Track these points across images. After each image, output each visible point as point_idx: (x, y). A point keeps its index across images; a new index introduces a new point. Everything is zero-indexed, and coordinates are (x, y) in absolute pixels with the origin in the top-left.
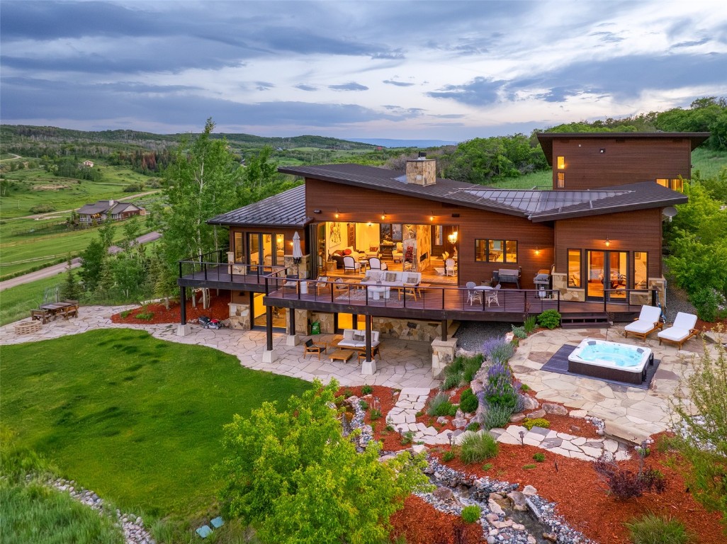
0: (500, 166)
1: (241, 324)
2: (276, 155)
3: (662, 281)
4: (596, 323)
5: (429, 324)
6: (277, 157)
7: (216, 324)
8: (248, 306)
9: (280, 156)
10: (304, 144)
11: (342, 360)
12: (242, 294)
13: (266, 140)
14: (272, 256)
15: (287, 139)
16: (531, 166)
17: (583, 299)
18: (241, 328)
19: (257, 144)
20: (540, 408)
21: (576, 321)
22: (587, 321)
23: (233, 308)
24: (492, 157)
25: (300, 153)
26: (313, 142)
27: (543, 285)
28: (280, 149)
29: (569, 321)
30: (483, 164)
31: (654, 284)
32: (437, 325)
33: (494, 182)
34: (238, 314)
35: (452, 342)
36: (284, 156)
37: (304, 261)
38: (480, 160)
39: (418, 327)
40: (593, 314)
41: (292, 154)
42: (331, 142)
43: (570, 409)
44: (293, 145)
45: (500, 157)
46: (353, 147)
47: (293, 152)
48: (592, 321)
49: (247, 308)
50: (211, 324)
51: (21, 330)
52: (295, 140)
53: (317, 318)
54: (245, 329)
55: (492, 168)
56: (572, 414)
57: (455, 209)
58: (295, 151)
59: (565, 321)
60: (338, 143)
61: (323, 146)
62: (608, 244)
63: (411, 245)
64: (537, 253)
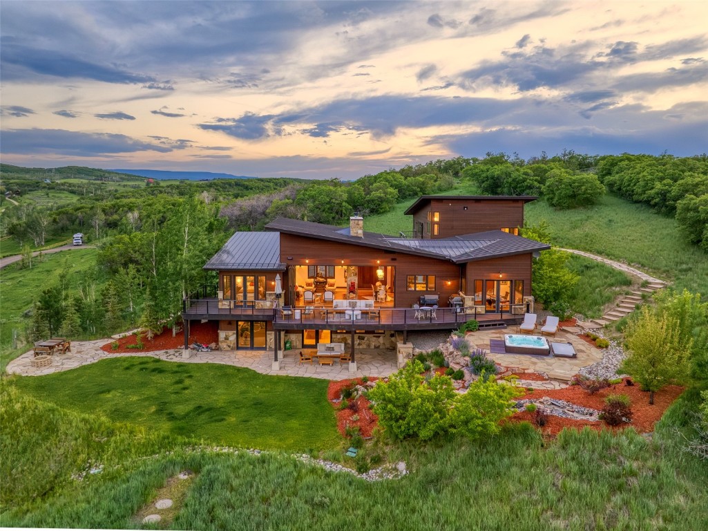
0: (344, 211)
1: (229, 346)
2: (44, 188)
3: (531, 298)
4: (498, 326)
5: (374, 336)
6: (46, 190)
7: (207, 347)
8: (235, 332)
9: (49, 189)
10: (69, 175)
11: (329, 364)
12: (230, 323)
13: (27, 171)
14: (255, 292)
15: (50, 170)
16: (367, 211)
17: (484, 312)
18: (230, 349)
19: (16, 175)
20: (507, 371)
21: (486, 326)
22: (493, 325)
23: (222, 335)
24: (338, 204)
25: (70, 185)
26: (79, 173)
27: (459, 304)
28: (48, 181)
29: (482, 326)
30: (331, 209)
31: (527, 300)
32: (379, 337)
33: (339, 224)
34: (227, 338)
35: (410, 345)
36: (53, 188)
37: (283, 295)
38: (328, 206)
39: (366, 339)
40: (495, 321)
41: (62, 187)
42: (99, 173)
43: (524, 369)
44: (58, 176)
45: (344, 204)
46: (123, 179)
47: (63, 184)
48: (496, 325)
49: (234, 333)
50: (203, 348)
51: (39, 364)
52: (60, 171)
53: (288, 337)
54: (232, 349)
55: (337, 213)
56: (526, 371)
57: (392, 255)
58: (65, 183)
59: (480, 326)
60: (107, 175)
61: (90, 178)
62: (501, 276)
63: (353, 281)
64: (449, 283)
